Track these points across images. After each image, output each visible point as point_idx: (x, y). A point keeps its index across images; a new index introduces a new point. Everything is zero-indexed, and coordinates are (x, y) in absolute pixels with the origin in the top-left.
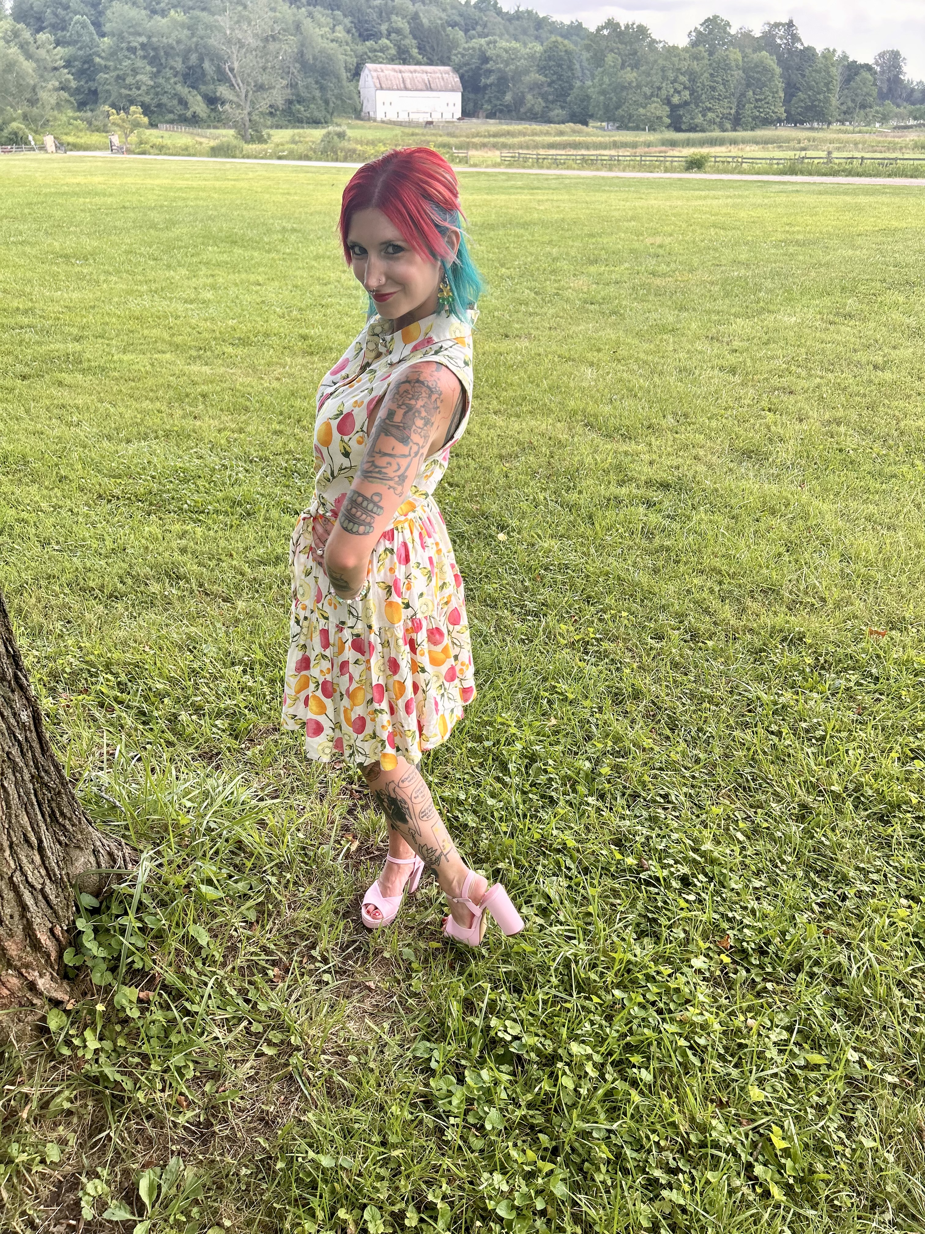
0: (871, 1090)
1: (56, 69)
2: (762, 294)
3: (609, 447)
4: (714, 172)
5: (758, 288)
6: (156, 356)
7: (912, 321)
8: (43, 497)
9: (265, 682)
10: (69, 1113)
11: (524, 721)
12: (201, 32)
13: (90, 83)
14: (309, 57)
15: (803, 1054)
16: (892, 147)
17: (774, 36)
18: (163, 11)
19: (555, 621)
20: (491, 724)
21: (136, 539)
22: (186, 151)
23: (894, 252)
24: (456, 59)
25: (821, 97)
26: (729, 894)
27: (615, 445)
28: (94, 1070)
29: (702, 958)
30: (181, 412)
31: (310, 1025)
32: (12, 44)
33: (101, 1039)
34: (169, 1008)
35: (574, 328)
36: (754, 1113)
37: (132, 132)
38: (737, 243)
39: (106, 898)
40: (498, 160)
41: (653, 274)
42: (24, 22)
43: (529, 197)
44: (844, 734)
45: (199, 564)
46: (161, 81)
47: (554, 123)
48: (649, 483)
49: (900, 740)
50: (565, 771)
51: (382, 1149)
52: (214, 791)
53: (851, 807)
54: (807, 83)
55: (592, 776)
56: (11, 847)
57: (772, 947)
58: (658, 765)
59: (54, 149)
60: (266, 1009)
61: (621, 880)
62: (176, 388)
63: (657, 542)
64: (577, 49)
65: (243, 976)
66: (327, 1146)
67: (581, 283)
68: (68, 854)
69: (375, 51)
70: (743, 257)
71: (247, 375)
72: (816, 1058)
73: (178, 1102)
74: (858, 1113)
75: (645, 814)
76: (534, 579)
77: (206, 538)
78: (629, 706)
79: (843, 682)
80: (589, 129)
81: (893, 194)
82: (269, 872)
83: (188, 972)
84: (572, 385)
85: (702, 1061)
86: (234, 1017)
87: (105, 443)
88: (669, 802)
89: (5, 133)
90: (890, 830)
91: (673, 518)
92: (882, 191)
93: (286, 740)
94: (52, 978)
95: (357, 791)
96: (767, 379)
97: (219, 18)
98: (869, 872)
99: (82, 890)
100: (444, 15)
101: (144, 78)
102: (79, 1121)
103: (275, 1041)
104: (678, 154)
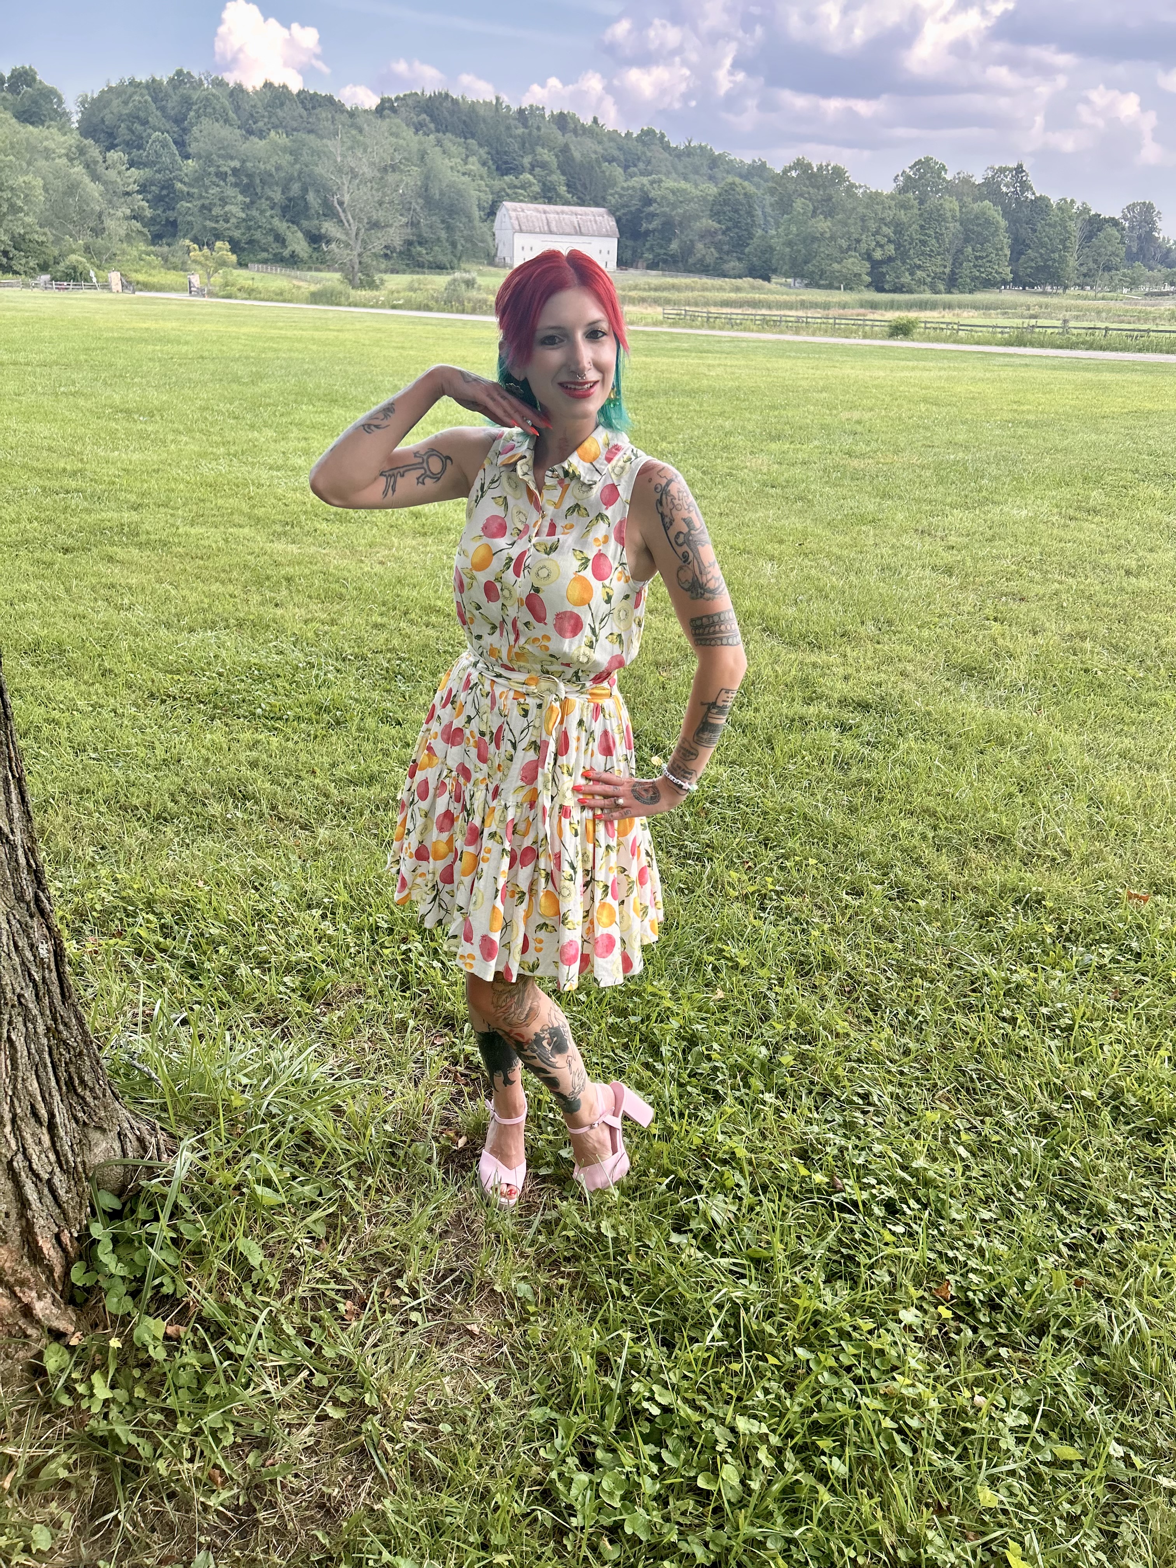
0: (1141, 1496)
1: (128, 194)
2: (985, 482)
3: (793, 656)
4: (924, 341)
5: (980, 475)
6: (231, 530)
8: (81, 694)
9: (349, 931)
10: (66, 1485)
11: (681, 992)
12: (305, 158)
13: (169, 213)
14: (435, 192)
15: (1049, 1445)
16: (1145, 317)
17: (998, 184)
18: (261, 131)
19: (723, 867)
20: (639, 995)
21: (195, 748)
22: (280, 296)
23: (1149, 438)
24: (612, 200)
25: (1057, 256)
26: (949, 1227)
27: (800, 656)
28: (100, 1427)
29: (913, 1310)
30: (259, 598)
31: (391, 1381)
32: (76, 162)
33: (112, 1387)
34: (205, 1349)
35: (750, 515)
36: (984, 1523)
37: (216, 271)
38: (953, 422)
39: (131, 1198)
40: (661, 318)
41: (849, 454)
42: (93, 138)
43: (697, 361)
44: (1098, 1024)
45: (273, 782)
46: (255, 213)
47: (729, 277)
48: (843, 702)
49: (1171, 1034)
50: (735, 1058)
51: (482, 1554)
52: (278, 1064)
53: (1109, 1118)
54: (1039, 239)
55: (769, 1067)
56: (13, 1121)
57: (1006, 1300)
58: (855, 1056)
59: (120, 288)
60: (333, 1355)
61: (806, 1204)
62: (254, 570)
63: (854, 774)
64: (759, 193)
65: (305, 1309)
66: (408, 1545)
67: (761, 462)
68: (85, 1136)
69: (516, 187)
70: (961, 438)
71: (344, 557)
72: (1067, 1452)
73: (211, 1477)
74: (1123, 1528)
75: (838, 1118)
76: (697, 814)
77: (283, 750)
78: (818, 978)
79: (1094, 957)
80: (771, 286)
81: (1145, 372)
82: (345, 1173)
83: (233, 1301)
84: (747, 581)
85: (915, 1450)
86: (290, 1365)
87: (163, 632)
88: (869, 1104)
89: (62, 267)
90: (1160, 1151)
91: (874, 746)
92: (1131, 368)
93: (373, 1004)
94: (54, 1301)
95: (462, 1075)
96: (991, 582)
97: (329, 143)
98: (1133, 1205)
99: (100, 1185)
100: (599, 149)
101: (235, 210)
102: (79, 1497)
103: (343, 1399)
104: (877, 317)
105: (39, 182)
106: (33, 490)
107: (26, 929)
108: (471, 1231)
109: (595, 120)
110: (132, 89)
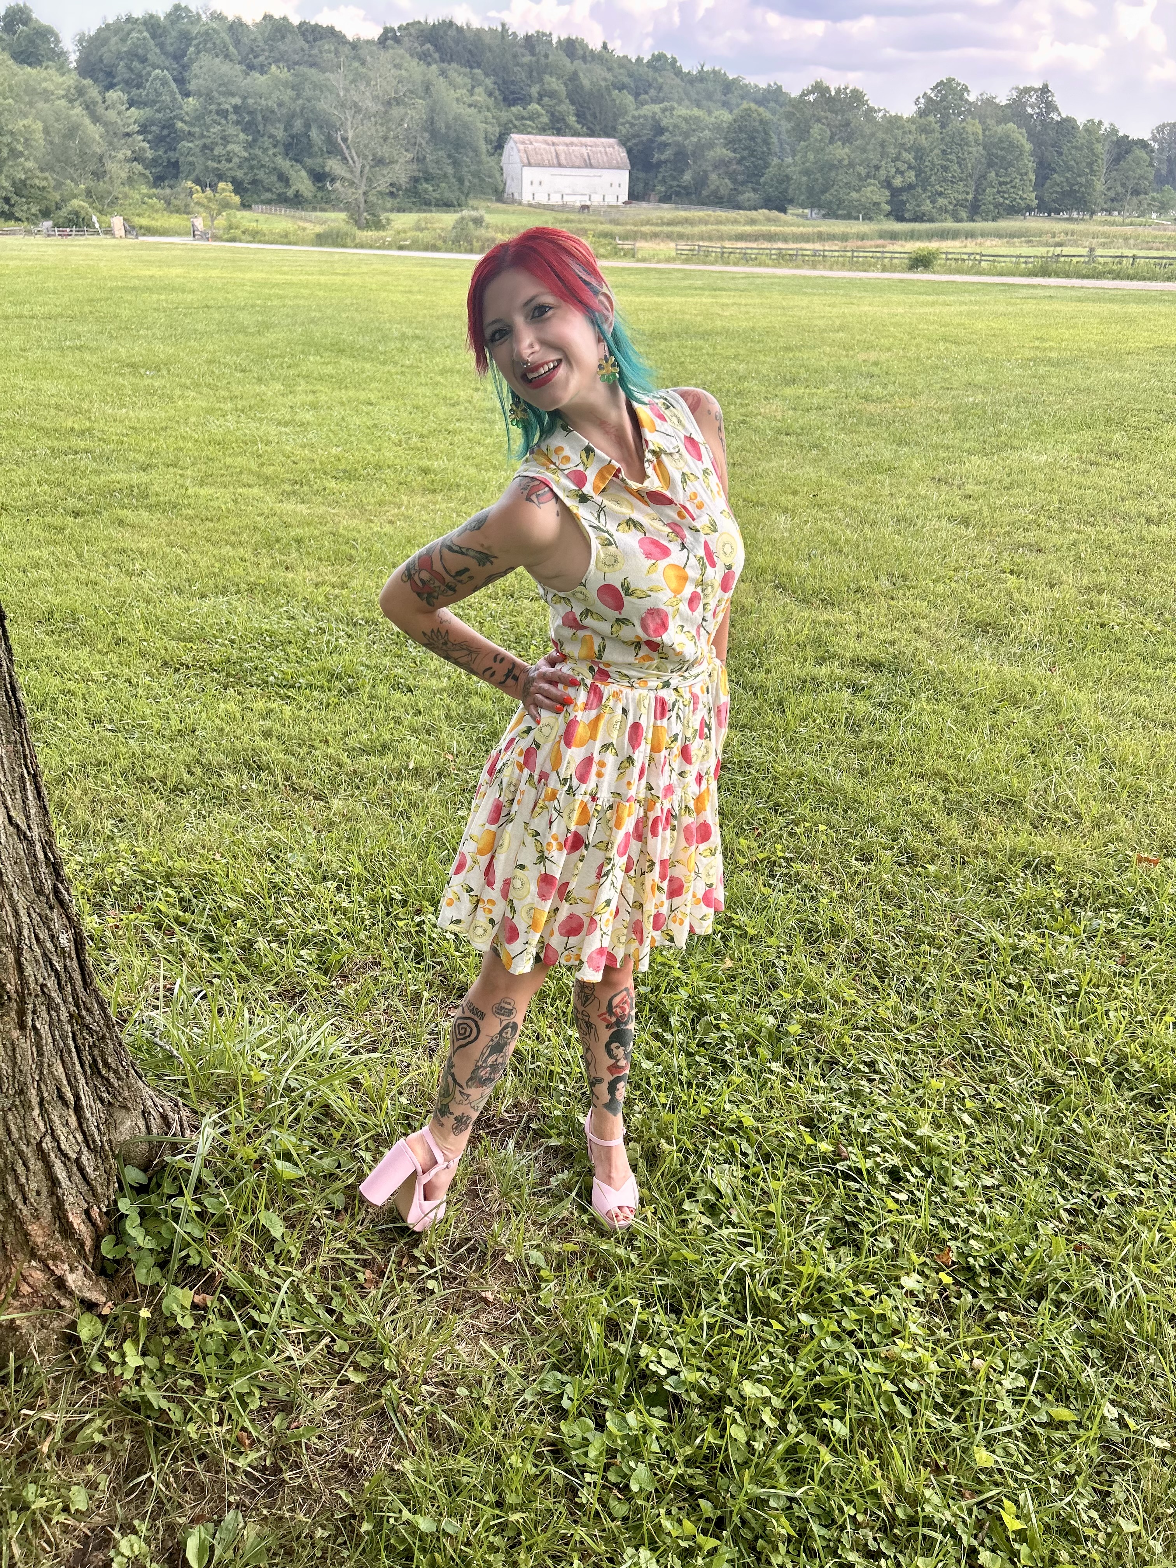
0: (1133, 1457)
1: (128, 135)
2: (1003, 426)
3: (806, 615)
4: (945, 272)
5: (998, 418)
6: (240, 490)
8: (95, 663)
9: (364, 903)
10: (101, 1448)
11: (691, 961)
12: (308, 92)
13: (171, 154)
14: (441, 125)
15: (1045, 1407)
17: (1024, 105)
18: (262, 66)
19: (733, 835)
21: (209, 718)
22: (285, 239)
24: (623, 130)
25: (1083, 180)
26: (952, 1194)
27: (814, 613)
28: (132, 1393)
29: (915, 1276)
30: (270, 562)
31: (409, 1345)
32: (77, 103)
33: (144, 1354)
34: (230, 1317)
35: (764, 465)
36: (980, 1482)
37: (219, 213)
38: (973, 361)
39: (156, 1173)
40: (673, 254)
41: (866, 398)
42: (91, 77)
43: (710, 300)
44: (1104, 990)
45: (287, 752)
46: (257, 151)
47: (744, 209)
48: (855, 662)
50: (742, 1028)
51: (497, 1512)
52: (296, 1040)
53: (1112, 1085)
54: (1065, 162)
55: (777, 1036)
56: (41, 1104)
57: (1006, 1265)
58: (862, 1023)
59: (123, 233)
60: (354, 1323)
61: (813, 1171)
62: (264, 531)
63: (865, 736)
64: (775, 118)
65: (326, 1278)
66: (426, 1504)
67: (775, 408)
68: (111, 1115)
69: (523, 118)
70: (980, 379)
71: (353, 516)
72: (1062, 1413)
73: (239, 1440)
74: (1116, 1487)
75: (844, 1086)
77: (295, 719)
78: (826, 946)
79: (1102, 922)
80: (787, 217)
81: (1172, 302)
82: (363, 1146)
83: (256, 1272)
84: (760, 535)
85: (914, 1412)
86: (312, 1332)
87: (174, 598)
88: (875, 1072)
89: (64, 212)
90: (1162, 1117)
91: (886, 707)
92: (1159, 298)
93: (388, 977)
94: (86, 1273)
96: (1009, 533)
97: (331, 76)
98: (1134, 1171)
99: (126, 1161)
100: (609, 76)
101: (238, 149)
102: (113, 1459)
103: (364, 1364)
104: (899, 249)
105: (39, 126)
106: (42, 451)
107: (46, 921)
108: (486, 1202)
109: (605, 46)
110: (129, 26)
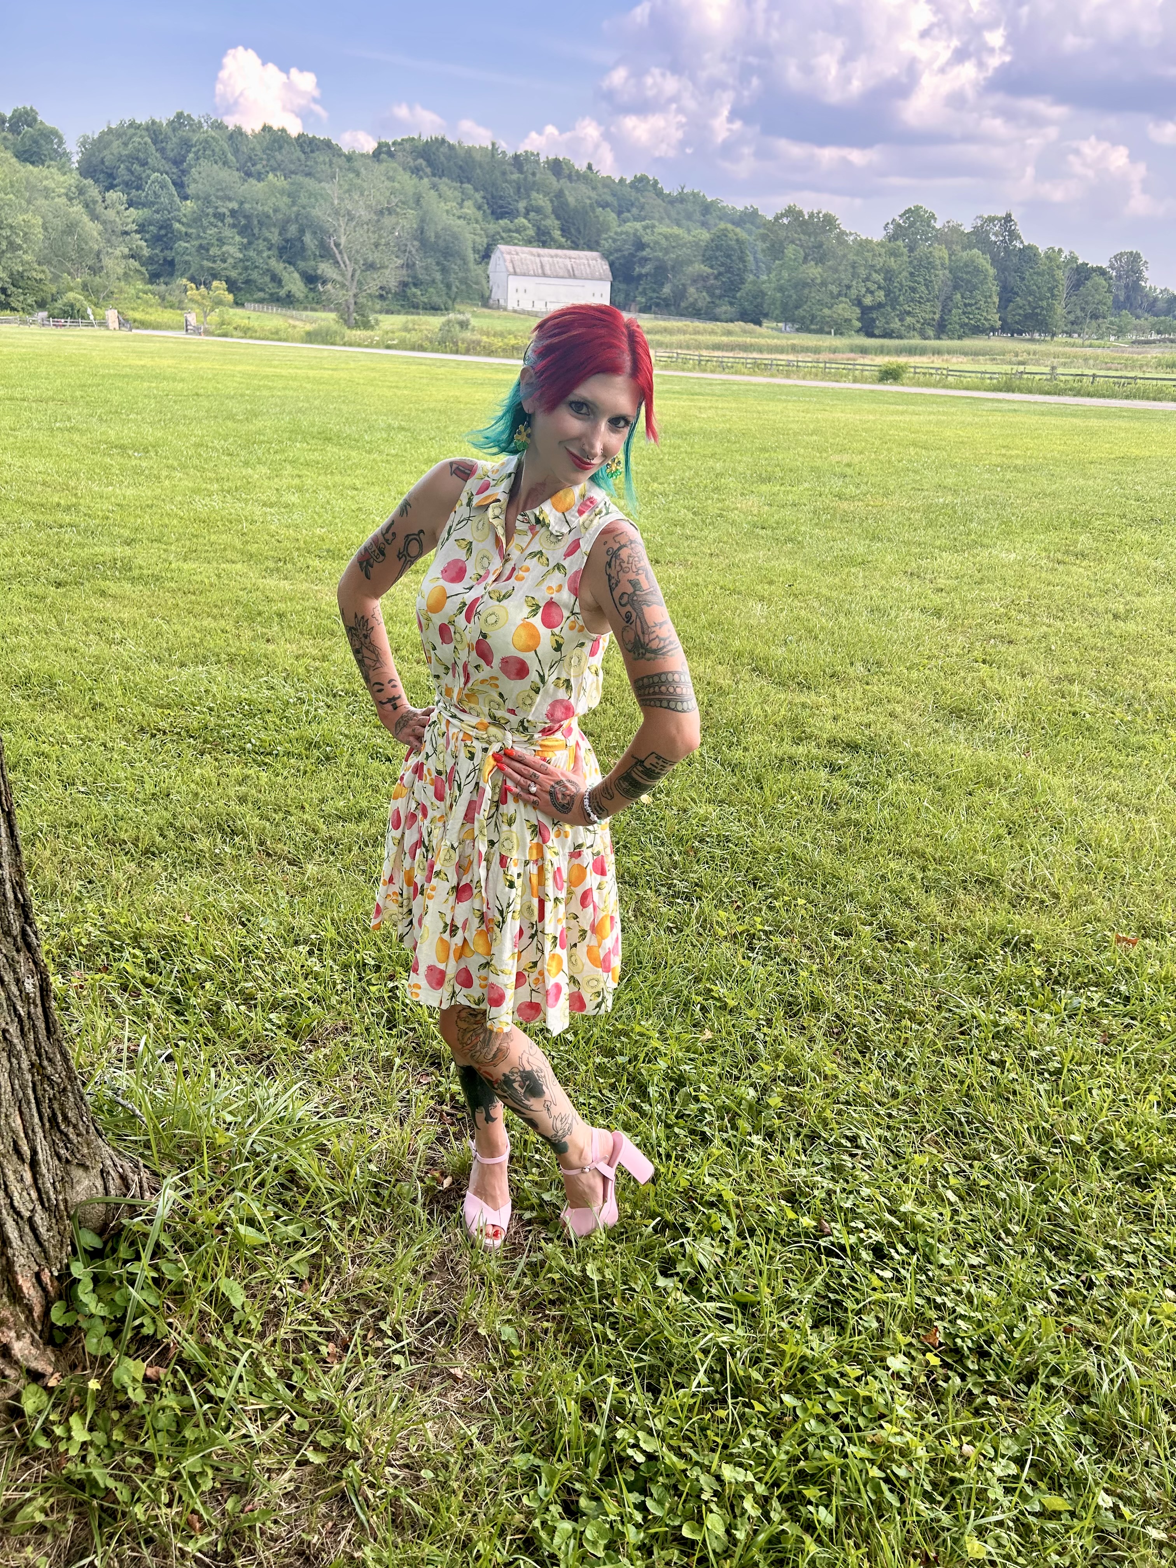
0: (1130, 1548)
1: (126, 233)
2: (974, 525)
3: (783, 697)
4: (914, 385)
5: (968, 518)
6: (223, 566)
7: (1160, 565)
8: (71, 727)
9: (336, 968)
10: (42, 1529)
11: (669, 1032)
12: (303, 200)
13: (167, 253)
14: (431, 235)
15: (1037, 1496)
16: (1132, 364)
17: (987, 232)
18: (259, 173)
19: (712, 907)
20: (626, 1034)
21: (184, 783)
22: (276, 335)
23: (1135, 483)
24: (606, 244)
25: (1045, 303)
26: (937, 1272)
27: (790, 696)
28: (77, 1470)
29: (901, 1357)
30: (251, 634)
31: (373, 1425)
32: (75, 202)
33: (91, 1430)
34: (184, 1391)
35: (741, 556)
37: (212, 310)
38: (942, 466)
39: (112, 1237)
41: (839, 496)
42: (93, 178)
43: (688, 403)
44: (1086, 1068)
45: (262, 817)
46: (252, 253)
47: (721, 321)
48: (832, 743)
49: (1160, 1078)
50: (722, 1099)
52: (263, 1102)
53: (1098, 1163)
54: (1027, 287)
55: (757, 1109)
57: (995, 1347)
58: (843, 1098)
59: (117, 325)
60: (315, 1399)
61: (794, 1247)
62: (246, 605)
63: (842, 814)
64: (751, 239)
65: (287, 1351)
67: (752, 503)
68: (68, 1174)
69: (510, 231)
70: (949, 482)
72: (1056, 1502)
73: (189, 1523)
75: (826, 1161)
76: (686, 853)
77: (272, 785)
78: (806, 1019)
79: (1083, 1000)
80: (762, 330)
81: (1131, 418)
82: (329, 1213)
83: (214, 1343)
84: (737, 621)
85: (902, 1500)
86: (271, 1409)
87: (154, 666)
88: (857, 1147)
89: (59, 304)
90: (1149, 1197)
91: (863, 786)
92: (1118, 414)
93: (359, 1042)
94: (33, 1342)
95: (448, 1114)
96: (981, 625)
97: (327, 186)
98: (1122, 1252)
99: (82, 1224)
100: (593, 194)
101: (233, 250)
102: (55, 1541)
103: (324, 1444)
104: (867, 362)
105: (38, 221)
106: (27, 524)
107: (12, 964)
108: (455, 1273)
109: (590, 167)
110: (132, 131)
